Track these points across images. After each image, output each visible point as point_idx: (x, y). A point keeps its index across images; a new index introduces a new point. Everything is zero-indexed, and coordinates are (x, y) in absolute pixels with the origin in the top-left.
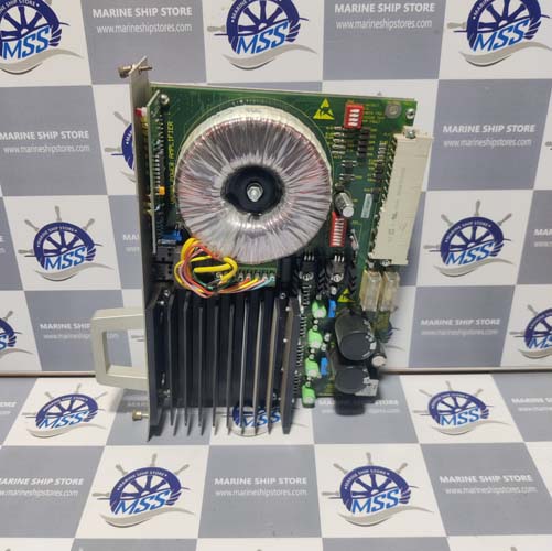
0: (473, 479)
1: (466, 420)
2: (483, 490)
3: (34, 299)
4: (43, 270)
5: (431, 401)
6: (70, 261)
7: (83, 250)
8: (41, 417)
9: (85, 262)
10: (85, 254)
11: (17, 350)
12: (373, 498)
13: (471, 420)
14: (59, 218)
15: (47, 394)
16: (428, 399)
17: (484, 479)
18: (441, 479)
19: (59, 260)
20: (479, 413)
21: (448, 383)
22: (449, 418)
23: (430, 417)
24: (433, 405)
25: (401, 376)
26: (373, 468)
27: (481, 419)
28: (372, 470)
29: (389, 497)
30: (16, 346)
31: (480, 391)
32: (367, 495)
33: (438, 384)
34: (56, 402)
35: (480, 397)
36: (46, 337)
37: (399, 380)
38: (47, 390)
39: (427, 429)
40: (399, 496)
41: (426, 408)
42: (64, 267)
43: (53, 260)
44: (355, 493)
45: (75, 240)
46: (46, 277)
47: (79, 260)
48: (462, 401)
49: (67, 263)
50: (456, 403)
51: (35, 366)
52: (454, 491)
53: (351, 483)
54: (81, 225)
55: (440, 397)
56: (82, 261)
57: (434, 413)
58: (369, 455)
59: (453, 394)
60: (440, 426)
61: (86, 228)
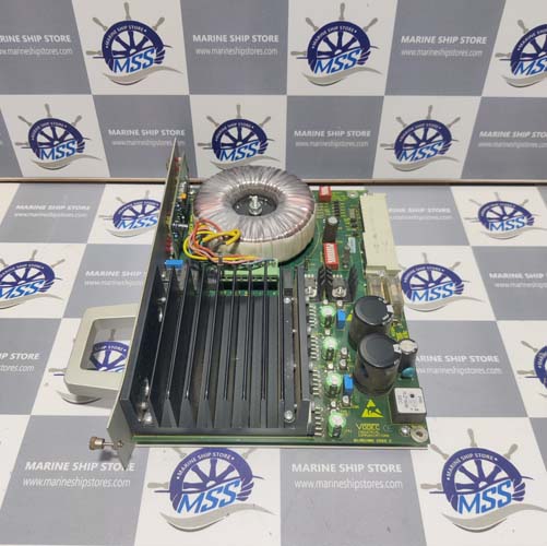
0: (520, 276)
1: (513, 226)
2: (529, 285)
3: (102, 103)
4: (112, 73)
5: (481, 210)
6: (139, 64)
7: (152, 52)
8: (118, 218)
9: (154, 65)
10: (154, 56)
11: (85, 156)
12: (430, 290)
13: (518, 227)
14: (128, 16)
15: (119, 199)
16: (478, 208)
17: (529, 276)
18: (491, 275)
19: (127, 63)
20: (525, 220)
21: (496, 194)
22: (497, 224)
23: (480, 224)
24: (483, 213)
25: (453, 188)
26: (429, 265)
27: (526, 226)
28: (428, 267)
29: (445, 289)
30: (85, 152)
31: (526, 201)
32: (425, 287)
33: (487, 195)
34: (130, 205)
35: (526, 207)
36: (114, 143)
37: (450, 190)
38: (119, 196)
39: (477, 234)
40: (453, 288)
41: (477, 216)
42: (132, 69)
43: (122, 62)
44: (414, 286)
45: (145, 40)
46: (115, 80)
47: (148, 62)
48: (509, 210)
49: (136, 66)
50: (504, 212)
51: (103, 172)
52: (502, 285)
53: (410, 277)
54: (150, 25)
55: (489, 206)
56: (151, 63)
57: (484, 220)
58: (425, 255)
59: (501, 204)
60: (489, 231)
61: (156, 28)
